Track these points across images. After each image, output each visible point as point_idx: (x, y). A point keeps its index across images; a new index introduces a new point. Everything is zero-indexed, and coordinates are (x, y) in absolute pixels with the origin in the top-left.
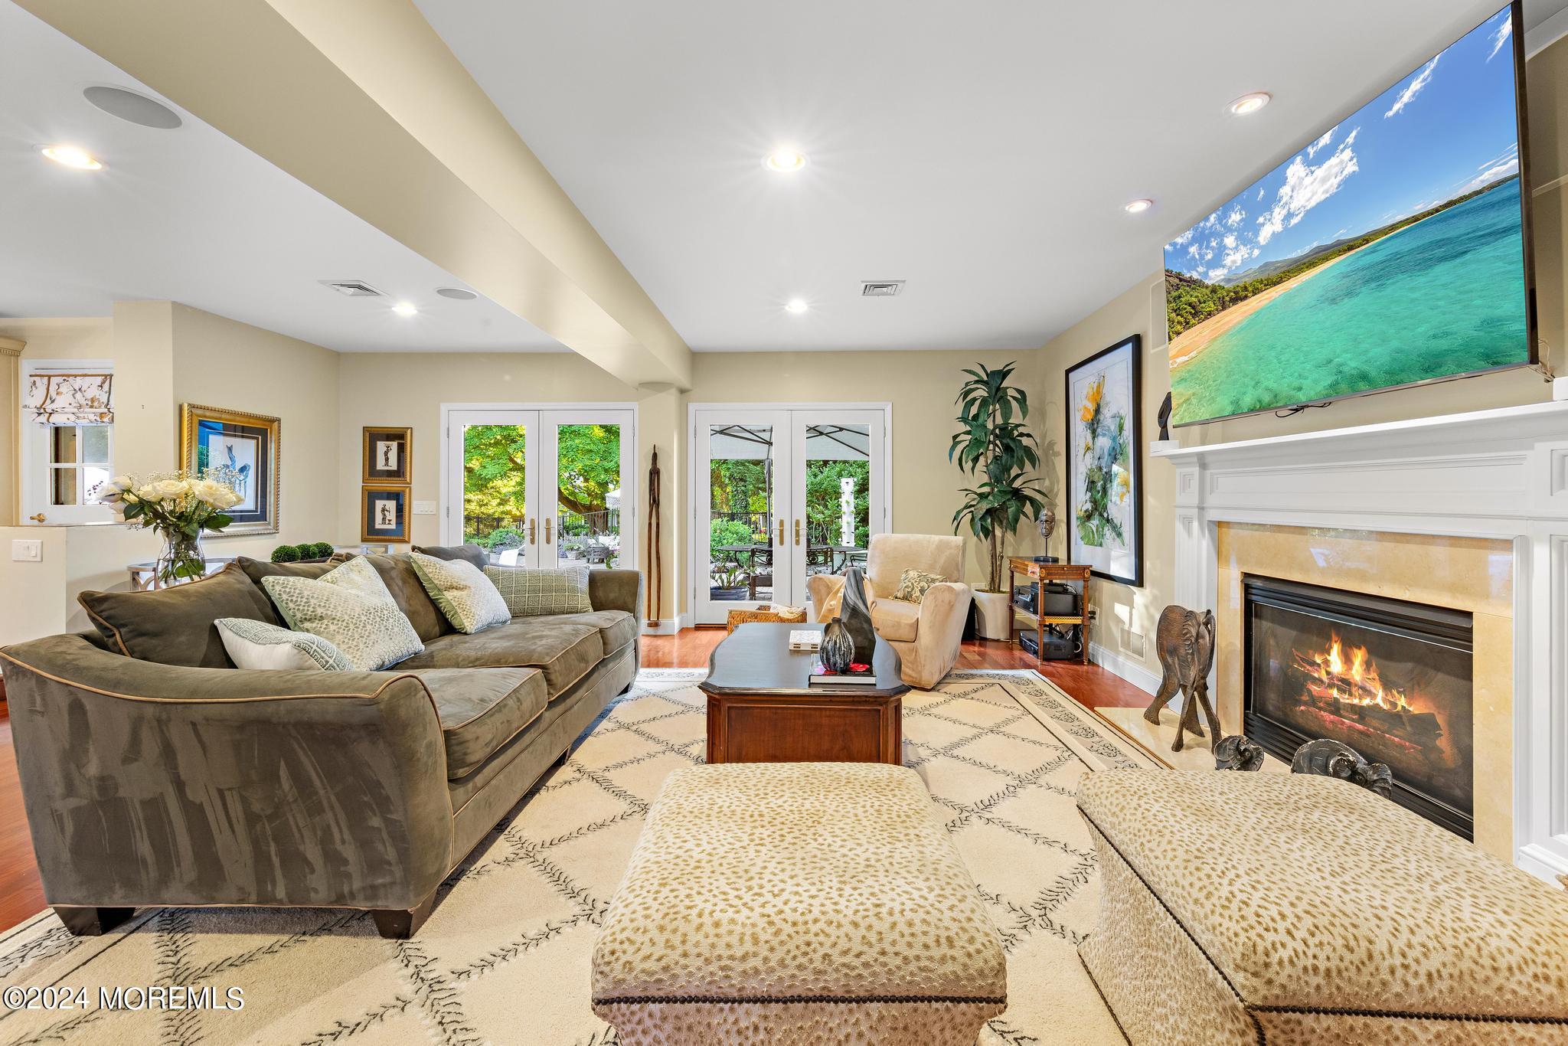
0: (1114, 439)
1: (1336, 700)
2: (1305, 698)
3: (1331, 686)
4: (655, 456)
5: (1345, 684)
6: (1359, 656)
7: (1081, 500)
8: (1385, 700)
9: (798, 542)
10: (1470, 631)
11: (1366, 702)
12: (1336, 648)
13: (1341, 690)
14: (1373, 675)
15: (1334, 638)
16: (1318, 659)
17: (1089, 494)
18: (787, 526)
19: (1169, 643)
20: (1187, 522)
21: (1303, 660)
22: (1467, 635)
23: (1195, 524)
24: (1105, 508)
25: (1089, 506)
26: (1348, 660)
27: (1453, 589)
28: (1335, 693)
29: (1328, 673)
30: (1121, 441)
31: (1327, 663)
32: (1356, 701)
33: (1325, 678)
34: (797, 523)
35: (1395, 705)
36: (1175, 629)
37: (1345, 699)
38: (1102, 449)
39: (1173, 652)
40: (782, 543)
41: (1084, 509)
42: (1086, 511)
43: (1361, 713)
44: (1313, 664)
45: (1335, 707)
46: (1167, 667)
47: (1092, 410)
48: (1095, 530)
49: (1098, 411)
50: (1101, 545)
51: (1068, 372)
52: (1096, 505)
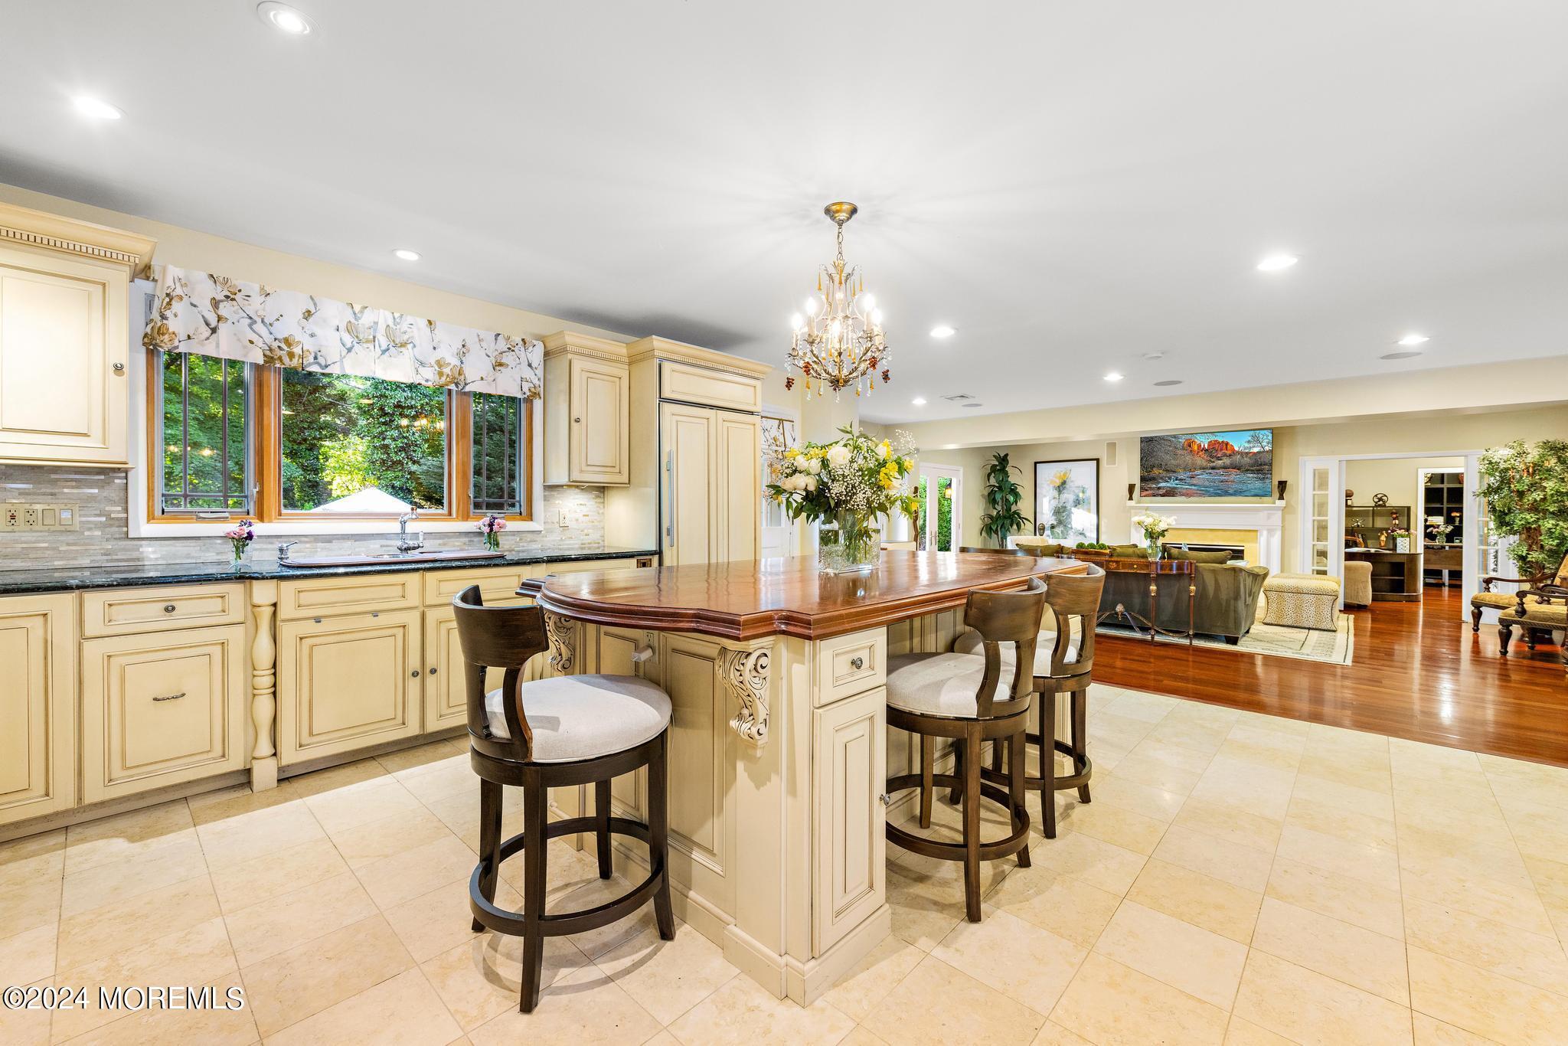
0: (1077, 496)
10: (1243, 550)
17: (1055, 516)
22: (1241, 551)
24: (1069, 521)
25: (1054, 522)
27: (1240, 541)
30: (1083, 497)
38: (1067, 499)
41: (1051, 523)
42: (1051, 525)
47: (1058, 483)
48: (1060, 532)
49: (1064, 483)
50: (1065, 538)
51: (1036, 463)
52: (1060, 522)
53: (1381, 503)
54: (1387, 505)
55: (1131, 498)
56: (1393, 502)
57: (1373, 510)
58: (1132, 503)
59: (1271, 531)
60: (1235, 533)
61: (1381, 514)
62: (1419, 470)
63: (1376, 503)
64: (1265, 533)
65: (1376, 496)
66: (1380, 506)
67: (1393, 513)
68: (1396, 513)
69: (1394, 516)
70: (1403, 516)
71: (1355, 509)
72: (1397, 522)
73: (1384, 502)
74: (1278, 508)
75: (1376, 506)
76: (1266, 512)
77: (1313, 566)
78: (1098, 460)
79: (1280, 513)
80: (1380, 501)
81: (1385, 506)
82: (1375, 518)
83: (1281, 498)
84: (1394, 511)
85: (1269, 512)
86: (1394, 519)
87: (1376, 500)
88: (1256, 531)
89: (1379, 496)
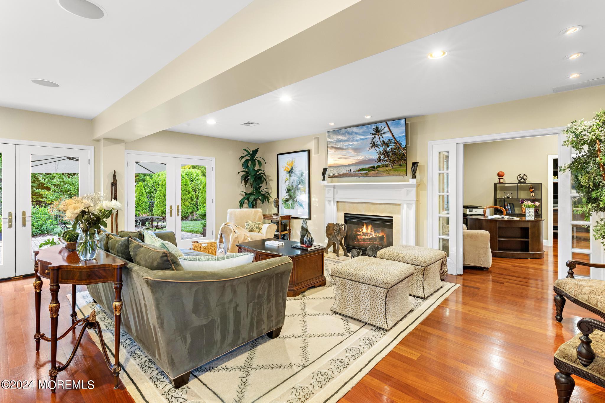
0: (299, 178)
1: (364, 238)
2: (357, 240)
3: (363, 235)
4: (114, 176)
5: (366, 234)
6: (370, 227)
7: (283, 195)
8: (374, 235)
9: (178, 215)
10: (392, 220)
11: (371, 236)
12: (365, 226)
13: (365, 236)
14: (373, 230)
15: (365, 224)
16: (360, 230)
17: (287, 194)
18: (173, 208)
19: (329, 233)
20: (329, 201)
21: (356, 231)
22: (391, 221)
23: (332, 202)
24: (295, 198)
25: (288, 197)
26: (367, 228)
27: (390, 213)
28: (364, 237)
29: (362, 232)
30: (302, 179)
31: (362, 230)
32: (368, 237)
33: (362, 234)
34: (178, 207)
35: (376, 235)
36: (331, 229)
37: (366, 237)
38: (293, 180)
39: (331, 234)
40: (171, 216)
41: (286, 198)
42: (286, 199)
43: (370, 239)
44: (359, 231)
45: (364, 240)
46: (329, 238)
47: (289, 168)
48: (290, 204)
49: (292, 169)
50: (293, 209)
51: (278, 155)
52: (291, 197)
53: (522, 181)
54: (527, 182)
55: (324, 179)
56: (531, 180)
57: (517, 186)
58: (325, 183)
59: (409, 205)
60: (387, 206)
61: (523, 189)
62: (549, 156)
63: (519, 180)
64: (405, 206)
65: (519, 175)
66: (522, 183)
67: (530, 188)
68: (532, 188)
69: (531, 190)
70: (539, 190)
71: (506, 185)
72: (533, 194)
73: (525, 180)
74: (411, 186)
75: (519, 183)
76: (405, 189)
77: (439, 235)
78: (309, 151)
79: (414, 190)
80: (522, 179)
81: (525, 183)
82: (519, 192)
83: (414, 177)
84: (531, 187)
85: (407, 189)
86: (532, 192)
87: (519, 179)
88: (399, 205)
89: (521, 176)
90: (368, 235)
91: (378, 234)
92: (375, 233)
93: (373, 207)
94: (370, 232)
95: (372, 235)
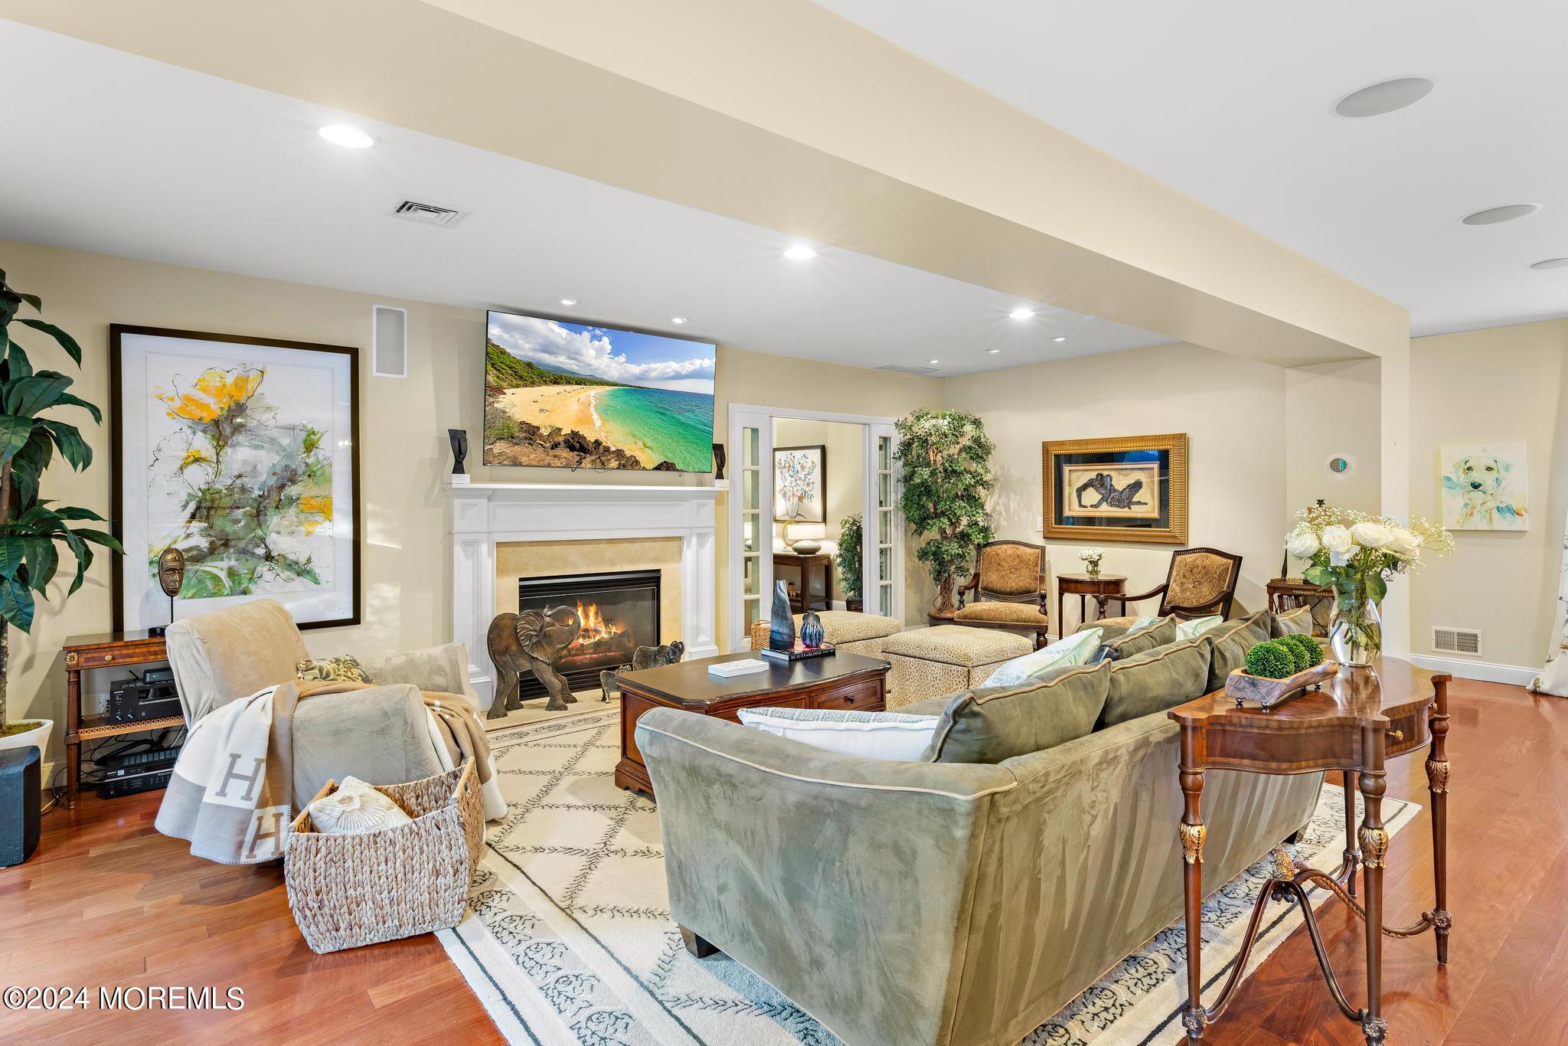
0: (288, 456)
1: (582, 645)
6: (592, 610)
8: (606, 633)
10: (660, 579)
11: (598, 638)
13: (585, 637)
14: (600, 619)
15: (579, 603)
17: (198, 525)
20: (468, 545)
22: (657, 583)
23: (485, 547)
24: (257, 543)
26: (587, 615)
27: (655, 560)
28: (582, 641)
30: (309, 460)
32: (592, 640)
35: (611, 633)
37: (587, 642)
38: (247, 463)
39: (506, 651)
41: (184, 545)
43: (596, 645)
45: (583, 649)
47: (215, 407)
48: (223, 575)
49: (235, 411)
50: (244, 593)
51: (119, 330)
52: (225, 540)
55: (458, 471)
58: (463, 481)
59: (701, 537)
60: (648, 545)
64: (694, 540)
74: (711, 495)
76: (694, 502)
77: (745, 594)
78: (353, 353)
79: (712, 503)
83: (721, 475)
85: (698, 501)
88: (680, 538)
90: (591, 634)
91: (614, 630)
92: (606, 626)
93: (610, 551)
94: (595, 624)
95: (597, 631)
